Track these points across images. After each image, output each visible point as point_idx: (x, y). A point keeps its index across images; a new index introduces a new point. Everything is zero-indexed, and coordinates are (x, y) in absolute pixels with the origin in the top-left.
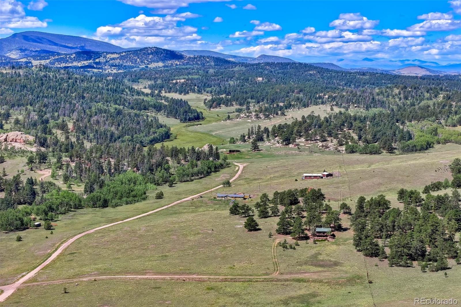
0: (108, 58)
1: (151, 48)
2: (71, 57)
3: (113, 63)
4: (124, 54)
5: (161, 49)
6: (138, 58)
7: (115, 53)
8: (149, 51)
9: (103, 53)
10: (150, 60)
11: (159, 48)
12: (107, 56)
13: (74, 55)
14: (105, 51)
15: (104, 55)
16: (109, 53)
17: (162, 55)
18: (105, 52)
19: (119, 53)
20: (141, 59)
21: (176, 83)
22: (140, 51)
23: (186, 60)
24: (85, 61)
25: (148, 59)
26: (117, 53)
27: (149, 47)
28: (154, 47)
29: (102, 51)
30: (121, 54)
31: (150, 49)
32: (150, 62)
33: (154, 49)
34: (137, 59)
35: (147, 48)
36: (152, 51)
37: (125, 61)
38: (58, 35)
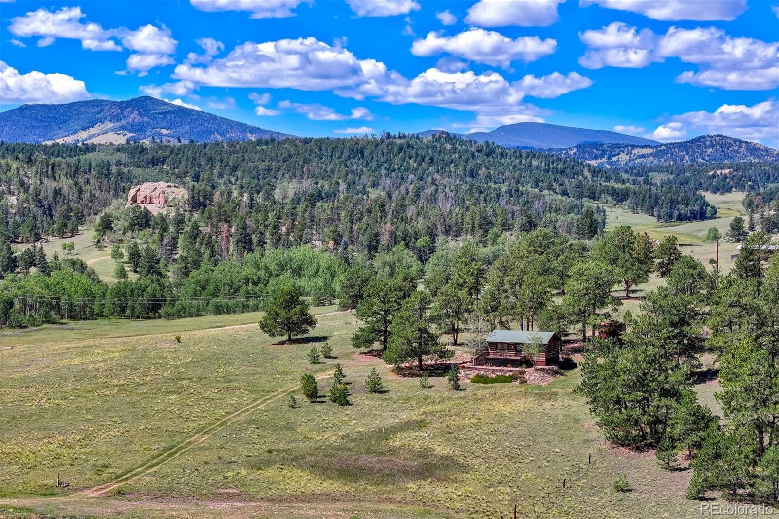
0: (635, 155)
1: (712, 137)
2: (569, 153)
3: (641, 163)
4: (663, 147)
5: (730, 138)
6: (687, 154)
7: (648, 146)
8: (708, 143)
9: (627, 146)
10: (708, 158)
11: (726, 137)
12: (633, 152)
13: (575, 150)
14: (630, 143)
15: (628, 150)
16: (637, 147)
17: (730, 149)
18: (630, 146)
19: (656, 147)
20: (691, 155)
21: (714, 176)
22: (692, 143)
23: (773, 157)
24: (593, 160)
25: (705, 155)
26: (651, 147)
27: (708, 136)
28: (718, 136)
29: (625, 144)
30: (659, 148)
31: (709, 139)
32: (707, 161)
33: (717, 138)
34: (684, 156)
35: (704, 137)
36: (714, 141)
37: (662, 160)
38: (574, 129)
